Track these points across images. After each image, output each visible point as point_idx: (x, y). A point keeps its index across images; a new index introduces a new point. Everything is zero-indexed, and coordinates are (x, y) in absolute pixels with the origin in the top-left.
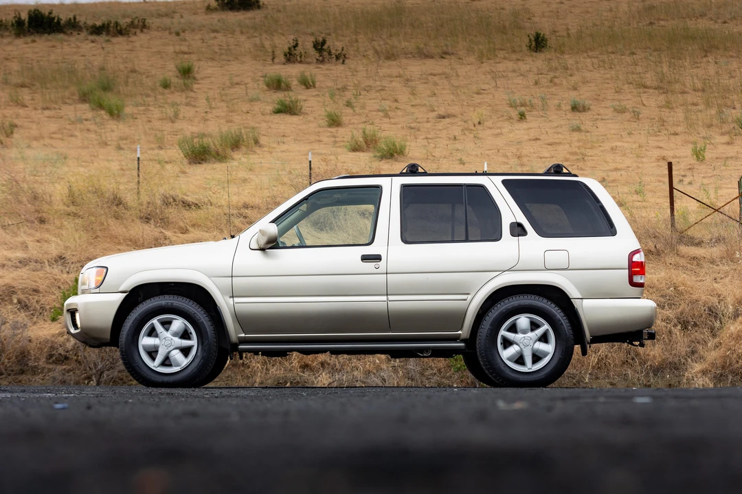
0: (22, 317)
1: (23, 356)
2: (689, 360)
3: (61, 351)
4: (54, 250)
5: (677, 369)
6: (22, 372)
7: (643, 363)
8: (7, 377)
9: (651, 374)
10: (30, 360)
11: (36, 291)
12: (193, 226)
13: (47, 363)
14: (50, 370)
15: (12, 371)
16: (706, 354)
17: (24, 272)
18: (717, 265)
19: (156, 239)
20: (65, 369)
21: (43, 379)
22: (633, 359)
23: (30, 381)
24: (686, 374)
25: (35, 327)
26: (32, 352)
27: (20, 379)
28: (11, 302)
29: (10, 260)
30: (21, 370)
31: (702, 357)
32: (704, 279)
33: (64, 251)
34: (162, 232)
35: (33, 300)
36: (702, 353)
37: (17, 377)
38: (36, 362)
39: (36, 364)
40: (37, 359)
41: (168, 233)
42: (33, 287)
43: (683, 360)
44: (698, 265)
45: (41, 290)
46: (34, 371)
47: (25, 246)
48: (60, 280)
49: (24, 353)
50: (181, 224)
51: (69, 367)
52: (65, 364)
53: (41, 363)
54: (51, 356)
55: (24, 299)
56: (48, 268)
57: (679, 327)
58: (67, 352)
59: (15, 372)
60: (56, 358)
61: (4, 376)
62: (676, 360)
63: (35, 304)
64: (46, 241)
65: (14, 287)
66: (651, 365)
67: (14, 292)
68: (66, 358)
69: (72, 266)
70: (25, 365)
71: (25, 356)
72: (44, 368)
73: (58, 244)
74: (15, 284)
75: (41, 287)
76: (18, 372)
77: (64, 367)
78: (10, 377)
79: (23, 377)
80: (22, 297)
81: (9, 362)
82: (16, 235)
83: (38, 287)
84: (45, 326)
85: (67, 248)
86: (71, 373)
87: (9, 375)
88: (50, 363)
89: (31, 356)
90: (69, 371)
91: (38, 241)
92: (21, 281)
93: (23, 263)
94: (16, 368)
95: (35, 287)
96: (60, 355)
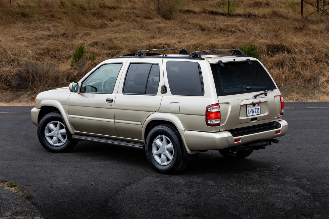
0: (54, 61)
2: (320, 76)
4: (62, 31)
5: (316, 80)
6: (57, 85)
7: (303, 77)
9: (306, 82)
11: (58, 50)
12: (115, 18)
13: (67, 81)
15: (53, 85)
16: (326, 74)
17: (51, 41)
18: (324, 34)
19: (102, 25)
22: (298, 76)
24: (319, 82)
25: (60, 66)
26: (60, 77)
28: (49, 55)
29: (44, 35)
31: (324, 75)
32: (320, 40)
33: (66, 31)
34: (104, 22)
35: (58, 54)
36: (324, 73)
39: (62, 82)
41: (106, 22)
42: (56, 48)
43: (318, 76)
44: (316, 33)
45: (60, 50)
47: (49, 29)
48: (67, 44)
49: (57, 77)
50: (109, 17)
54: (68, 78)
56: (61, 39)
57: (315, 62)
58: (74, 77)
62: (315, 76)
63: (58, 55)
64: (57, 26)
65: (49, 49)
66: (306, 79)
67: (49, 51)
68: (74, 79)
70: (58, 83)
71: (57, 79)
73: (62, 28)
75: (60, 48)
80: (53, 53)
82: (44, 23)
83: (59, 48)
84: (64, 65)
85: (66, 30)
87: (52, 87)
88: (68, 81)
89: (60, 79)
91: (54, 26)
92: (51, 46)
93: (49, 36)
94: (55, 84)
96: (72, 78)
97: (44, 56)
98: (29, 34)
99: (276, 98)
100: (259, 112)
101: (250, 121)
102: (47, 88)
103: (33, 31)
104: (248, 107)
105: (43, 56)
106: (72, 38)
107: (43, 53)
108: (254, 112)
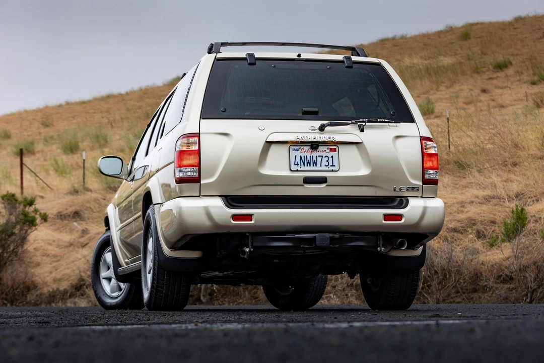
0: (479, 245)
1: (476, 276)
3: (507, 272)
4: (515, 187)
6: (475, 291)
8: (461, 295)
10: (483, 280)
11: (494, 222)
13: (496, 283)
14: (497, 288)
15: (467, 290)
17: (485, 207)
20: (509, 288)
21: (491, 297)
23: (480, 297)
25: (489, 253)
26: (484, 274)
27: (472, 296)
29: (478, 197)
30: (474, 289)
33: (523, 188)
35: (490, 230)
37: (470, 294)
38: (487, 282)
39: (486, 283)
40: (487, 280)
42: (491, 219)
45: (497, 221)
46: (485, 289)
49: (477, 275)
51: (513, 286)
52: (510, 284)
53: (491, 283)
54: (499, 277)
55: (483, 229)
56: (507, 204)
58: (512, 273)
59: (469, 291)
60: (503, 279)
61: (459, 294)
64: (511, 181)
65: (474, 220)
67: (474, 224)
68: (511, 279)
69: (529, 200)
70: (477, 285)
71: (478, 277)
72: (492, 287)
73: (520, 183)
74: (477, 217)
75: (498, 219)
76: (471, 290)
77: (509, 286)
78: (464, 295)
79: (475, 295)
80: (481, 227)
81: (464, 283)
83: (496, 219)
85: (527, 186)
86: (514, 291)
87: (464, 293)
88: (498, 283)
89: (483, 277)
90: (513, 289)
91: (505, 181)
92: (483, 215)
93: (488, 199)
94: (470, 287)
95: (493, 219)
96: (507, 275)
97: (462, 233)
98: (452, 196)
99: (399, 141)
100: (333, 166)
101: (302, 184)
102: (452, 296)
103: (463, 191)
104: (294, 150)
105: (460, 235)
106: (533, 201)
107: (460, 228)
108: (315, 163)
